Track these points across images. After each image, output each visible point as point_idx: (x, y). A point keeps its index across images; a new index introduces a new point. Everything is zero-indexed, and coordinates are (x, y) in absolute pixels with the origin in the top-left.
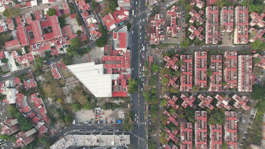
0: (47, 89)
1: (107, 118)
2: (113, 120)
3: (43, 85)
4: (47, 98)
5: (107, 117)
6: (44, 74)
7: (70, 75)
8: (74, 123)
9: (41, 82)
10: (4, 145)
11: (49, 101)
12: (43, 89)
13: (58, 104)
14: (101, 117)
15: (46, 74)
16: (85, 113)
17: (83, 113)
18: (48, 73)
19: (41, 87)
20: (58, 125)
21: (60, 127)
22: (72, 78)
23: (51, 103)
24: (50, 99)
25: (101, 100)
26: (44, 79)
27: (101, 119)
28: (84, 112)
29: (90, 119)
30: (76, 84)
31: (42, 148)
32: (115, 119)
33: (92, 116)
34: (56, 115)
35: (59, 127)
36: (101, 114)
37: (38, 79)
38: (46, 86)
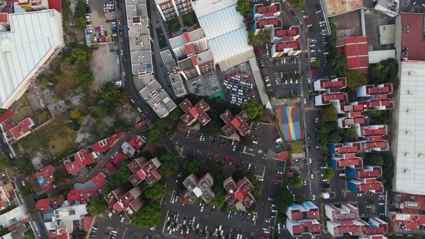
0: (58, 145)
1: (108, 21)
2: (110, 8)
3: (51, 154)
4: (78, 144)
5: (105, 20)
6: (29, 155)
7: (27, 103)
8: (119, 83)
9: (46, 158)
10: (177, 219)
11: (84, 139)
12: (58, 155)
13: (87, 121)
14: (106, 32)
15: (28, 151)
16: (102, 65)
17: (100, 69)
18: (26, 147)
19: (54, 158)
20: (128, 116)
21: (132, 111)
22: (31, 96)
23: (87, 135)
24: (80, 138)
25: (72, 37)
26: (39, 154)
27: (109, 31)
28: (100, 67)
29: (112, 54)
30: (42, 89)
31: (177, 143)
32: (108, 5)
33: (105, 51)
34: (109, 121)
35: (133, 113)
36: (100, 34)
37: (39, 165)
38: (53, 147)
